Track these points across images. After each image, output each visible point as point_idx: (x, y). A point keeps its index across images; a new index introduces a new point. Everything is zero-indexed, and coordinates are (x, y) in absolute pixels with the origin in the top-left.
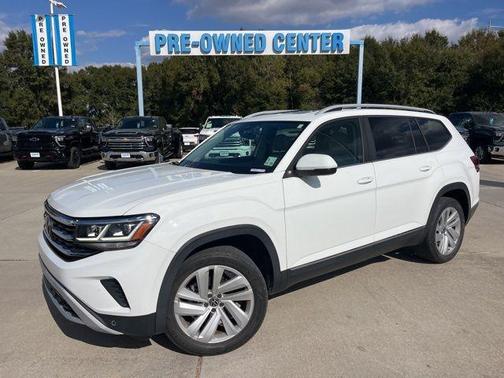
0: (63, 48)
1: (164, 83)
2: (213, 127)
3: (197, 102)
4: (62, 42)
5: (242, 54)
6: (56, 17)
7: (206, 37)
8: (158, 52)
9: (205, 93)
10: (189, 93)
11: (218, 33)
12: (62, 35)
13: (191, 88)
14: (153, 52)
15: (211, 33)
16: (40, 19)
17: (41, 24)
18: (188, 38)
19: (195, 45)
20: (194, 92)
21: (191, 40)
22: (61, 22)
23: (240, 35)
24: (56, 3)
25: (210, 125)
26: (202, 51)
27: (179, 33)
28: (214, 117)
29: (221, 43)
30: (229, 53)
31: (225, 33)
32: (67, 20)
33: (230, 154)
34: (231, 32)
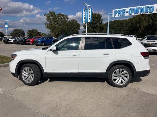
0: (89, 17)
1: (132, 24)
2: (147, 40)
3: (143, 30)
4: (89, 16)
5: (144, 14)
6: (88, 9)
7: (131, 9)
8: (115, 16)
9: (146, 27)
10: (140, 27)
11: (135, 7)
12: (89, 14)
13: (141, 26)
14: (113, 16)
15: (133, 8)
16: (84, 10)
17: (84, 12)
18: (125, 10)
19: (127, 12)
20: (142, 27)
21: (126, 11)
22: (89, 11)
23: (144, 7)
24: (88, 6)
25: (146, 39)
26: (129, 14)
27: (122, 9)
28: (148, 36)
29: (136, 11)
30: (139, 14)
31: (138, 7)
32: (90, 10)
33: (152, 50)
34: (140, 7)
